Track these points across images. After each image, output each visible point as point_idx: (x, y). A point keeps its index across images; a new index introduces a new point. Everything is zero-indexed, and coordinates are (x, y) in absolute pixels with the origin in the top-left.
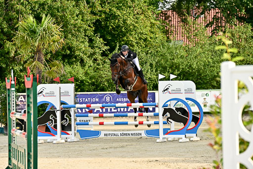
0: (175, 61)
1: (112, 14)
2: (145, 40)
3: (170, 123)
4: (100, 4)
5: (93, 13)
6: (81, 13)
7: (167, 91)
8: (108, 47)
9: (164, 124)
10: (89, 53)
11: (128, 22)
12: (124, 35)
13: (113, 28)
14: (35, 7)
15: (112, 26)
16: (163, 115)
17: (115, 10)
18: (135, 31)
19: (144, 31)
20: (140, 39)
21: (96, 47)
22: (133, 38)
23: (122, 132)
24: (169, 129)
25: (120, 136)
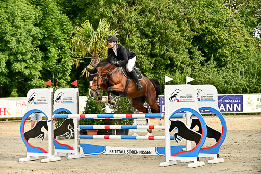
1: (209, 31)
2: (239, 52)
3: (178, 141)
4: (199, 23)
5: (192, 30)
6: (182, 30)
7: (175, 98)
8: (206, 58)
9: (171, 140)
10: (188, 63)
11: (222, 37)
12: (219, 48)
13: (210, 43)
14: (141, 25)
15: (209, 41)
16: (170, 130)
17: (211, 27)
18: (230, 44)
19: (237, 45)
20: (234, 51)
21: (195, 58)
22: (226, 51)
23: (129, 149)
24: (185, 147)
25: (127, 154)
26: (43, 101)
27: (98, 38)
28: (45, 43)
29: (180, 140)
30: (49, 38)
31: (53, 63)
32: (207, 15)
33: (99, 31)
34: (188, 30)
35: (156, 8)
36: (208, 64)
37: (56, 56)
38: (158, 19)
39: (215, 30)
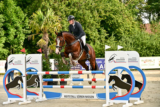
0: (144, 41)
1: (110, 18)
2: (129, 31)
3: (115, 89)
4: (104, 12)
5: (100, 17)
6: (94, 17)
8: (108, 34)
10: (98, 37)
11: (119, 21)
12: (117, 28)
13: (111, 25)
15: (110, 23)
16: (109, 82)
17: (112, 15)
18: (123, 26)
19: (127, 26)
20: (126, 30)
21: (102, 34)
22: (121, 30)
23: (78, 95)
24: (117, 93)
25: (76, 98)
26: (19, 63)
27: (48, 21)
28: (6, 25)
29: (116, 89)
30: (9, 22)
31: (11, 38)
32: (109, 7)
33: (48, 16)
34: (97, 17)
35: (77, 3)
36: (110, 38)
37: (14, 33)
38: (79, 10)
39: (114, 17)
